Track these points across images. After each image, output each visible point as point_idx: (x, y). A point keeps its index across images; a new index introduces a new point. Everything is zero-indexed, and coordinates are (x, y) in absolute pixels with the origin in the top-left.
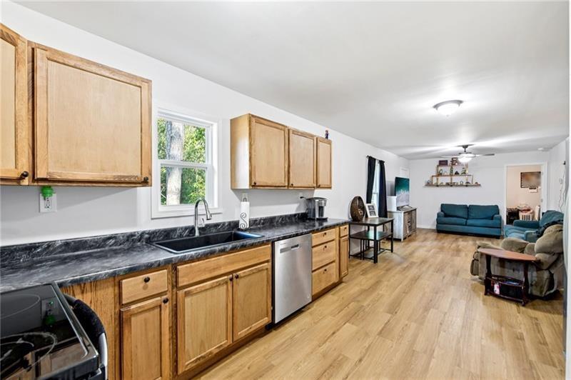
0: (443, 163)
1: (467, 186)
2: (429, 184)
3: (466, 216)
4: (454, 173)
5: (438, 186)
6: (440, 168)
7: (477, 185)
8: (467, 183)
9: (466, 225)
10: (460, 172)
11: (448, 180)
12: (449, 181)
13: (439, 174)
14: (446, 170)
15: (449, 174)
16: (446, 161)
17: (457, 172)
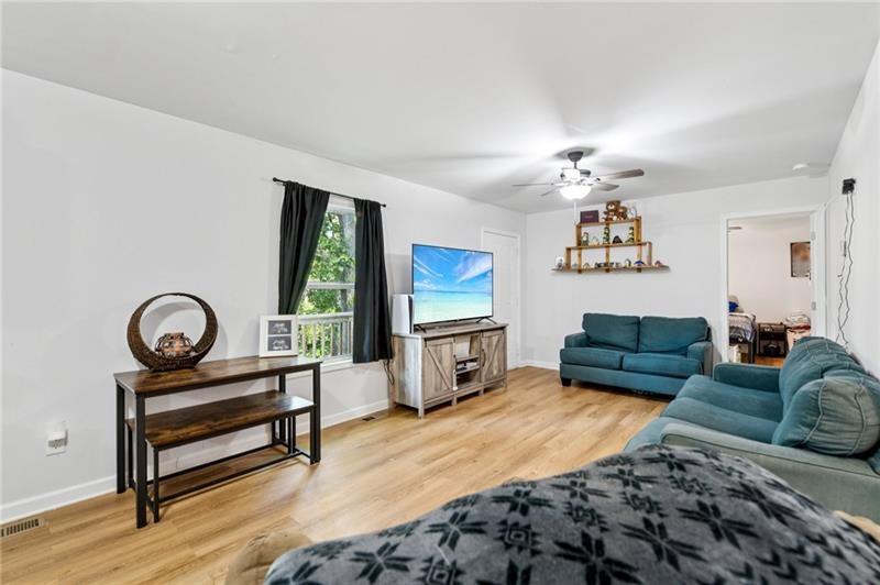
0: (588, 218)
1: (639, 270)
2: (565, 268)
3: (632, 345)
4: (612, 239)
5: (580, 271)
6: (582, 230)
7: (661, 267)
8: (639, 262)
9: (621, 368)
10: (624, 237)
11: (598, 256)
12: (602, 260)
13: (582, 244)
14: (595, 233)
15: (601, 241)
16: (595, 213)
17: (617, 237)
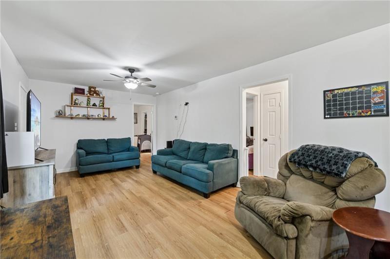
0: (79, 91)
1: (104, 119)
2: (60, 115)
3: (106, 151)
4: (91, 104)
5: (72, 118)
6: (75, 97)
7: (113, 118)
8: (104, 116)
9: (113, 161)
10: (97, 104)
11: (82, 112)
12: (86, 113)
13: (74, 104)
14: (82, 99)
15: (85, 105)
16: (83, 90)
17: (95, 104)
